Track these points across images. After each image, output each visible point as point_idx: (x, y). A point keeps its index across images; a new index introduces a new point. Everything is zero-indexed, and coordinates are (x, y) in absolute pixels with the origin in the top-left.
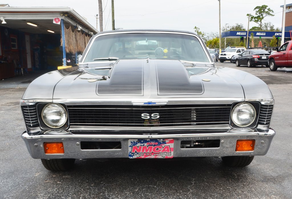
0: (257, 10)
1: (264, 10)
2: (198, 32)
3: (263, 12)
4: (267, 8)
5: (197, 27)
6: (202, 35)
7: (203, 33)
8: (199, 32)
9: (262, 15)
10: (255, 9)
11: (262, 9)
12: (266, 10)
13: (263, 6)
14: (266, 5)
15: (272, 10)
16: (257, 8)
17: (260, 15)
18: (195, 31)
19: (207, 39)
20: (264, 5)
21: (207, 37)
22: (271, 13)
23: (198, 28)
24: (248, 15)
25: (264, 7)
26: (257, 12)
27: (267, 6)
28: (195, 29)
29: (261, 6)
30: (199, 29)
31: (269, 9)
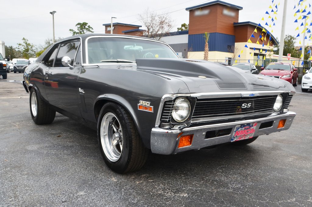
0: (79, 26)
1: (85, 27)
2: (26, 44)
3: (84, 28)
4: (88, 25)
5: (25, 38)
6: (30, 46)
7: (32, 45)
8: (28, 43)
9: (83, 31)
10: (77, 25)
11: (83, 26)
12: (87, 27)
13: (83, 23)
14: (86, 22)
15: (92, 28)
16: (79, 24)
17: (81, 31)
18: (24, 42)
19: (35, 51)
20: (85, 23)
21: (35, 49)
22: (91, 29)
23: (26, 40)
24: (70, 30)
25: (85, 24)
26: (79, 28)
27: (87, 24)
28: (23, 41)
29: (82, 23)
30: (28, 40)
31: (89, 26)
